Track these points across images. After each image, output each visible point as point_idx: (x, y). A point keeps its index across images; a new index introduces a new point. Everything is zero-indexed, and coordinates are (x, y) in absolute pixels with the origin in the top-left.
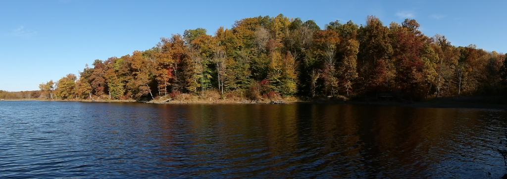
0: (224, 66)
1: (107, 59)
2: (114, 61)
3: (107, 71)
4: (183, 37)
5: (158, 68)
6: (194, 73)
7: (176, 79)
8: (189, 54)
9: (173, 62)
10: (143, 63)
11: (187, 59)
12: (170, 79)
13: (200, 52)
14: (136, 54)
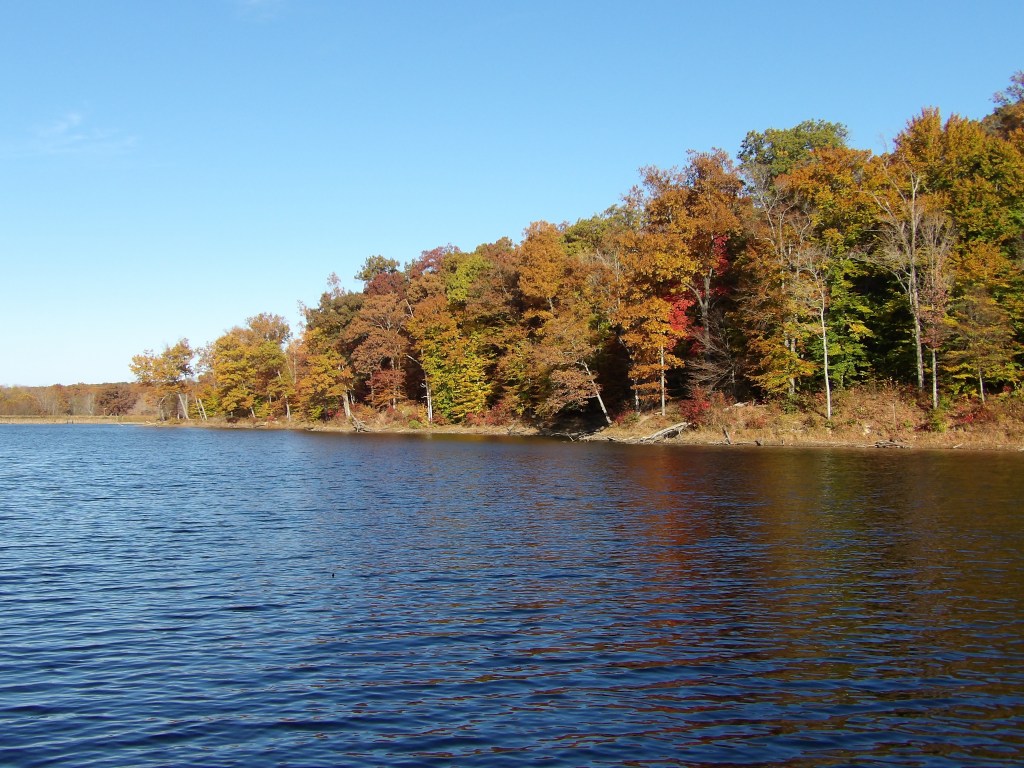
0: (941, 280)
1: (417, 256)
2: (446, 263)
3: (418, 306)
4: (737, 163)
5: (631, 293)
6: (786, 316)
7: (706, 340)
8: (764, 235)
9: (693, 266)
10: (569, 272)
11: (753, 254)
12: (680, 341)
13: (815, 224)
14: (538, 237)
